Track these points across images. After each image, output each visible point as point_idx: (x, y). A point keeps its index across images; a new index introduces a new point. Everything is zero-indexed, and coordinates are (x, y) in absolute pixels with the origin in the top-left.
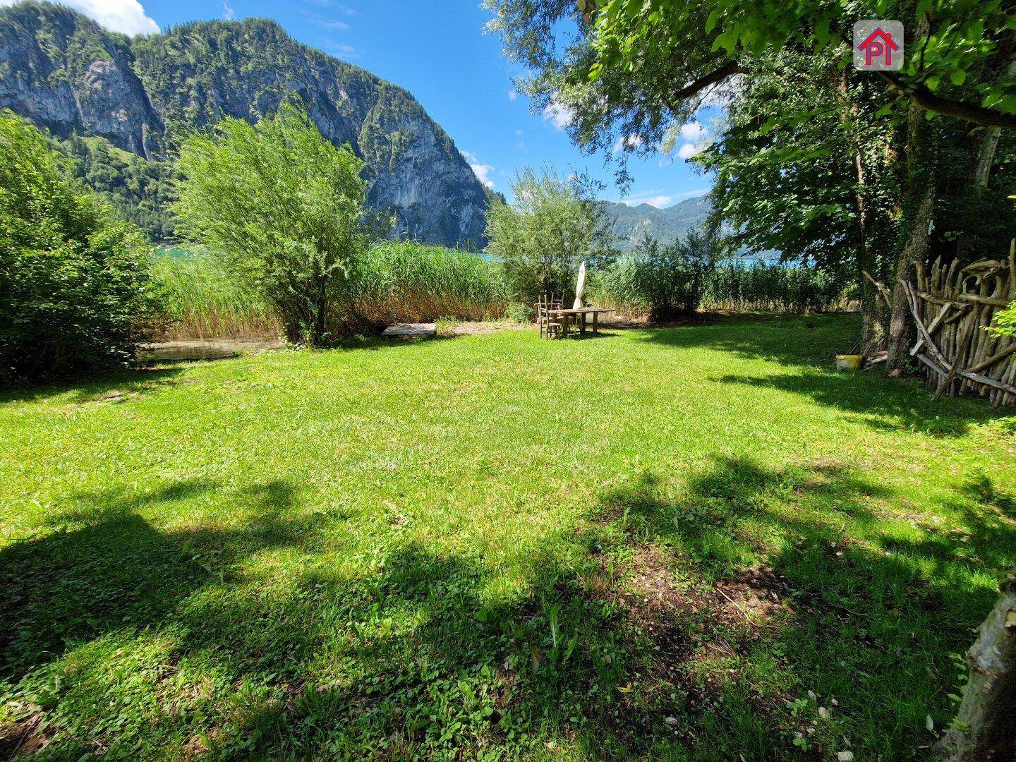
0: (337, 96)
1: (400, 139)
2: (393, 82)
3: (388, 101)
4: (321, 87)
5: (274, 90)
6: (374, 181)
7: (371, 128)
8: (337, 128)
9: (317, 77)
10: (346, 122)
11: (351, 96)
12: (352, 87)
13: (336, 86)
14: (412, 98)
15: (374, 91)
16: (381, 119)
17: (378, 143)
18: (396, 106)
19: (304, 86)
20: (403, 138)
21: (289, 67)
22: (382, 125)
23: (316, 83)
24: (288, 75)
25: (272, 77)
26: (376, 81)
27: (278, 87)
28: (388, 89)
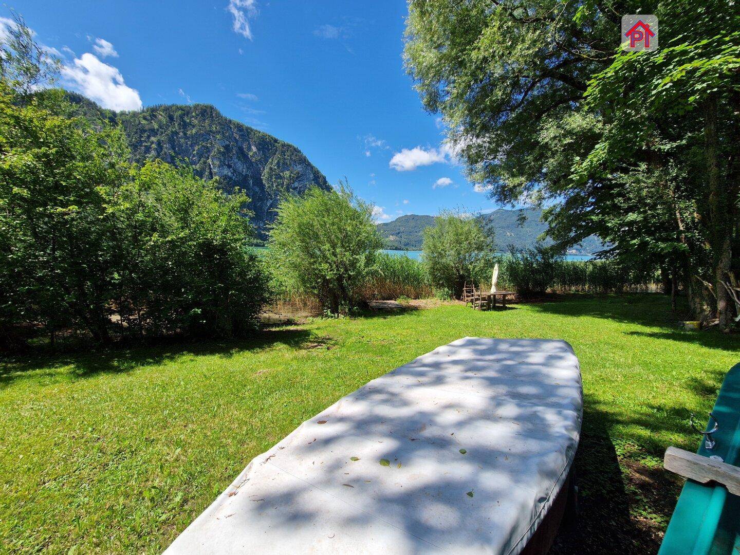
0: (249, 149)
1: (290, 176)
2: (287, 141)
3: (283, 153)
4: (239, 144)
5: (208, 145)
6: (271, 201)
7: (271, 169)
8: (248, 168)
9: (237, 138)
10: (255, 165)
11: (259, 150)
12: (260, 144)
13: (249, 144)
14: (299, 152)
15: (274, 146)
16: (278, 163)
17: (275, 178)
18: (288, 156)
19: (228, 143)
20: (292, 175)
21: (220, 132)
22: (278, 167)
23: (237, 141)
24: (218, 137)
25: (208, 138)
26: (276, 141)
27: (211, 143)
28: (283, 145)
